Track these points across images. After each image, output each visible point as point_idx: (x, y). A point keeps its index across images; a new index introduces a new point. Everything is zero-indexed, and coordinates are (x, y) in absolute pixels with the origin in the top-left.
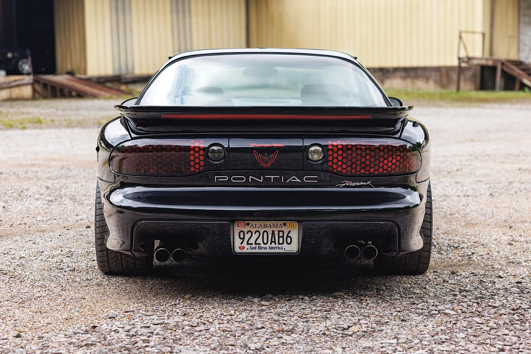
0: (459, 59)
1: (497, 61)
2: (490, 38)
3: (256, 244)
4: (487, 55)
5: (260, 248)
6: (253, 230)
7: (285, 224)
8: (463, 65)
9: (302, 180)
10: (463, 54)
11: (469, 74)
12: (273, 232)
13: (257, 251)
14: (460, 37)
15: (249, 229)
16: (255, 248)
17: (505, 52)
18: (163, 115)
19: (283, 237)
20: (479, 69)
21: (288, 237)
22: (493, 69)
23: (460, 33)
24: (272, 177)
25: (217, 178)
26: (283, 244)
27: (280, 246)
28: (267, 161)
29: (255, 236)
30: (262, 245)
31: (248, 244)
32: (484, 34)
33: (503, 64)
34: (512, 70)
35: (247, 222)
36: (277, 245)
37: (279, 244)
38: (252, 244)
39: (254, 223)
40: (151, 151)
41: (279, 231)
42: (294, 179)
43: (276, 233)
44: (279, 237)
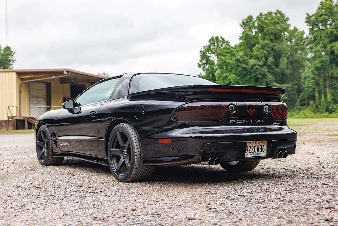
0: (8, 117)
1: (26, 117)
2: (19, 109)
3: (252, 152)
4: (18, 115)
5: (254, 154)
6: (251, 146)
7: (262, 142)
8: (10, 119)
9: (261, 121)
10: (10, 115)
11: (11, 123)
12: (258, 146)
13: (252, 156)
14: (8, 108)
15: (249, 145)
16: (252, 155)
17: (25, 114)
18: (209, 90)
19: (261, 148)
20: (15, 121)
21: (263, 148)
22: (23, 121)
23: (8, 106)
24: (252, 120)
25: (231, 121)
26: (261, 152)
27: (260, 153)
28: (251, 112)
29: (252, 148)
30: (254, 153)
31: (249, 153)
32: (17, 107)
33: (28, 118)
34: (32, 121)
35: (249, 142)
36: (259, 153)
37: (260, 152)
38: (250, 152)
39: (251, 142)
40: (196, 109)
41: (260, 146)
42: (259, 121)
43: (259, 146)
44: (260, 148)
